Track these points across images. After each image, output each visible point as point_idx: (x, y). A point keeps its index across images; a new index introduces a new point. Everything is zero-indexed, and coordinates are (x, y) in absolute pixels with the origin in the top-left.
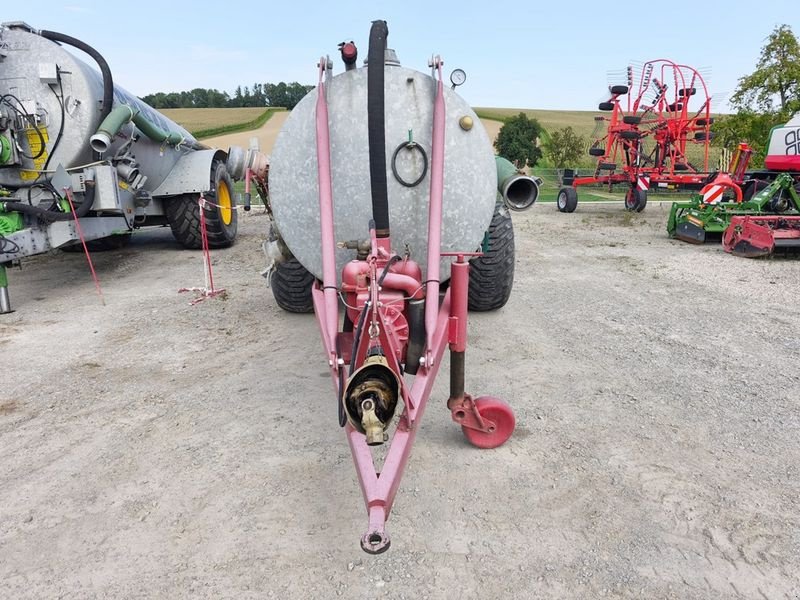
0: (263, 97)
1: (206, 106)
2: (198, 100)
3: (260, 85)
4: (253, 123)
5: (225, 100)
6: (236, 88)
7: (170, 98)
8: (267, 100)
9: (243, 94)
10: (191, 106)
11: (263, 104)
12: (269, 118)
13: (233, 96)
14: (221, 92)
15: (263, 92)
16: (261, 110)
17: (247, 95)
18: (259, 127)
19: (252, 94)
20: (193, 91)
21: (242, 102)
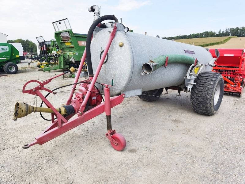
0: (229, 33)
1: (207, 37)
2: (205, 35)
3: (228, 29)
4: (222, 42)
5: (214, 35)
6: (219, 31)
7: (196, 35)
8: (230, 34)
9: (221, 32)
10: (202, 37)
11: (228, 35)
12: (229, 40)
13: (217, 33)
14: (213, 32)
15: (229, 31)
16: (227, 37)
17: (223, 33)
18: (224, 43)
19: (225, 32)
20: (204, 33)
21: (221, 35)
